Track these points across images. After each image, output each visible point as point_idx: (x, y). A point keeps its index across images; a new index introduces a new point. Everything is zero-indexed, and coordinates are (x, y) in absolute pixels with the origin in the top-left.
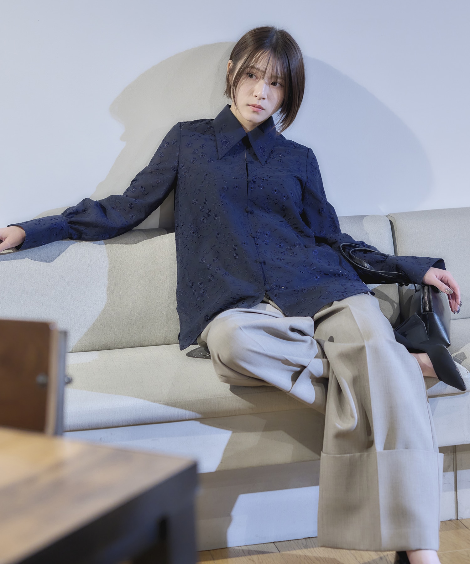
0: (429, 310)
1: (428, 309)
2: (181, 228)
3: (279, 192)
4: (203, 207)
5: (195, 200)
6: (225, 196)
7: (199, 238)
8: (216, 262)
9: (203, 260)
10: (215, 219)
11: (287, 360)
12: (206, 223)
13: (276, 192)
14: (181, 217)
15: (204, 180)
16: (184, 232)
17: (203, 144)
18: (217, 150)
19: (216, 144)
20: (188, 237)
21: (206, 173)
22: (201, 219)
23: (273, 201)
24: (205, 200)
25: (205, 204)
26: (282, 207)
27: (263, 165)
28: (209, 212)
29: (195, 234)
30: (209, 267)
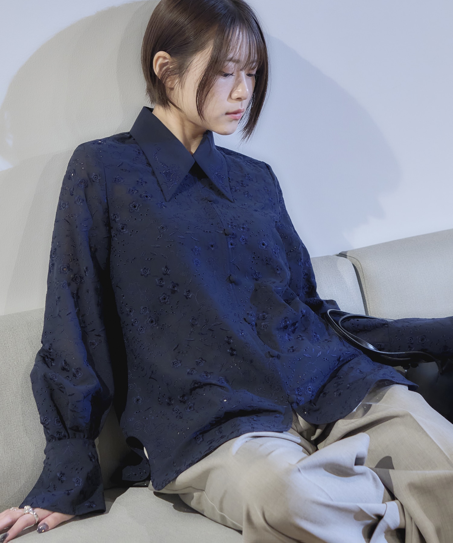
2: (128, 315)
3: (267, 246)
4: (161, 279)
5: (145, 268)
6: (199, 261)
7: (162, 329)
8: (201, 365)
9: (176, 363)
10: (188, 297)
11: (361, 511)
12: (169, 304)
13: (264, 247)
14: (124, 298)
15: (160, 236)
16: (135, 322)
17: (141, 179)
18: (161, 188)
19: (156, 178)
20: (143, 329)
21: (161, 225)
22: (161, 298)
23: (263, 260)
24: (166, 269)
25: (165, 275)
26: (277, 268)
27: (232, 202)
28: (174, 287)
29: (155, 324)
30: (191, 372)
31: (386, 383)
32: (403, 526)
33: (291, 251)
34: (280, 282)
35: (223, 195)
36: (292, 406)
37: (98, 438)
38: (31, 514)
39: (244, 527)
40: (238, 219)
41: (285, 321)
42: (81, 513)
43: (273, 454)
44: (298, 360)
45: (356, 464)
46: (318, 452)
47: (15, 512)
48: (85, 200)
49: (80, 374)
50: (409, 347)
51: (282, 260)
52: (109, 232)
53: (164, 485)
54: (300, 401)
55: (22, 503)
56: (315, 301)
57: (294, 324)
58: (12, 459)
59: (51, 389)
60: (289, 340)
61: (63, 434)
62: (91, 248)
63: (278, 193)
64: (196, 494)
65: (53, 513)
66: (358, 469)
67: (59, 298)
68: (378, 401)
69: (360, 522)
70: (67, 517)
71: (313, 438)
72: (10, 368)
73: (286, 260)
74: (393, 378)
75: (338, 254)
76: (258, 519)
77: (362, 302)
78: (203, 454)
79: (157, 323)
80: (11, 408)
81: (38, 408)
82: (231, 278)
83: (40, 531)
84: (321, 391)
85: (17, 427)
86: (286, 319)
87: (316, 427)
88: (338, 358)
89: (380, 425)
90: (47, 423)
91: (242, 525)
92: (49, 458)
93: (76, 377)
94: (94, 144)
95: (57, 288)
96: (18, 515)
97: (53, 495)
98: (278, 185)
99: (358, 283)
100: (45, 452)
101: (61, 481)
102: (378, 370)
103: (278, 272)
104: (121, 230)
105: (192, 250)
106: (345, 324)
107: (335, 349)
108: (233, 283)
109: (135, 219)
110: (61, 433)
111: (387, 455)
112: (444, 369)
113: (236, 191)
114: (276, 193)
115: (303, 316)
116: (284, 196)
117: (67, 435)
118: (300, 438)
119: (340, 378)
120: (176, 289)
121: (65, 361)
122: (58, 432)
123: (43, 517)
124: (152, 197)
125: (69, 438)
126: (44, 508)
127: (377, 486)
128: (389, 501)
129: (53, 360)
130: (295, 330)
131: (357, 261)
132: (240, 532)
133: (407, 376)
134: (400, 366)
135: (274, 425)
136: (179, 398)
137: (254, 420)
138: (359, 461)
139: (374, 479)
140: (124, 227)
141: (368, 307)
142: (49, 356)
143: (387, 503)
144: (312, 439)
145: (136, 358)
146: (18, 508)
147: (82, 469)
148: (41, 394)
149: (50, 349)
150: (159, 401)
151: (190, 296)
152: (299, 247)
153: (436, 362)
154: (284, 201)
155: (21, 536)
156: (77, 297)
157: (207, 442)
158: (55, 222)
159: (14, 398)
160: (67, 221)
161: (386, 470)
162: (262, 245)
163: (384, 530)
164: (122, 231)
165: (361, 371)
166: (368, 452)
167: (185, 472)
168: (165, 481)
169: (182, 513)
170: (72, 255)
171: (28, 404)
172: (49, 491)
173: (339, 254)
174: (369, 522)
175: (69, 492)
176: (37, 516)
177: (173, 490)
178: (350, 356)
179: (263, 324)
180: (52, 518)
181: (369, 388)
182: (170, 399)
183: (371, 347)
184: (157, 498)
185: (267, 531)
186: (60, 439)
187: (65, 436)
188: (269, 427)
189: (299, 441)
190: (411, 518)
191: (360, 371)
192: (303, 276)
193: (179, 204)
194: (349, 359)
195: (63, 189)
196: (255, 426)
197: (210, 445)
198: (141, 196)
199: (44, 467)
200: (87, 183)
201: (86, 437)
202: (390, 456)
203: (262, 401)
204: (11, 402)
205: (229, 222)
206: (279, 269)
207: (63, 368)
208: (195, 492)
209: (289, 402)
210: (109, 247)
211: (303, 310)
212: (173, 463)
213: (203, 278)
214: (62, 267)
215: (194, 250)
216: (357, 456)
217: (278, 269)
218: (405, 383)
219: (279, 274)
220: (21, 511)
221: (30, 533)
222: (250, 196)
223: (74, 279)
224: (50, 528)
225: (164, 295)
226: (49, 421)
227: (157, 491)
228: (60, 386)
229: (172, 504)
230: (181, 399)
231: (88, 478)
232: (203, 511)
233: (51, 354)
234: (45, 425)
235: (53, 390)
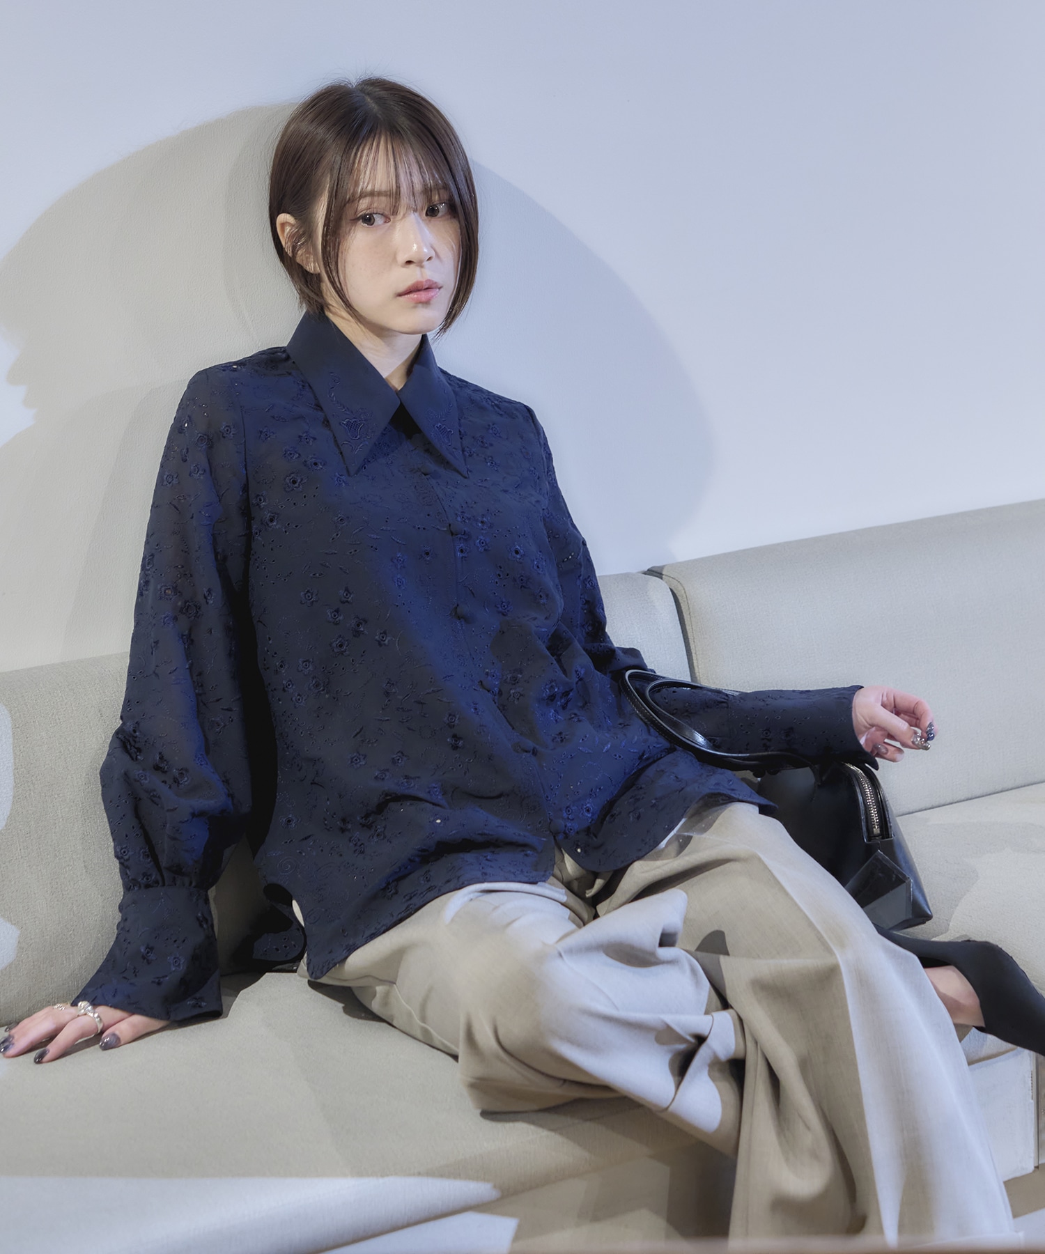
0: (879, 832)
1: (876, 830)
2: (276, 672)
3: (524, 555)
4: (337, 611)
5: (308, 592)
6: (403, 580)
7: (334, 698)
8: (400, 765)
9: (356, 760)
10: (382, 642)
11: (669, 1029)
12: (349, 655)
13: (518, 556)
14: (271, 642)
15: (337, 535)
16: (289, 685)
17: (306, 432)
18: (339, 449)
19: (332, 431)
20: (302, 698)
21: (339, 515)
22: (334, 645)
23: (515, 580)
24: (346, 592)
25: (343, 602)
26: (541, 593)
27: (466, 478)
28: (358, 625)
29: (323, 690)
30: (382, 776)
31: (719, 800)
32: (740, 1055)
33: (563, 561)
34: (546, 618)
35: (448, 462)
36: (555, 839)
37: (214, 887)
38: (90, 1016)
39: (461, 1050)
40: (475, 506)
41: (552, 687)
42: (180, 1017)
43: (516, 925)
44: (570, 757)
45: (662, 944)
46: (597, 921)
47: (63, 1011)
48: (208, 470)
49: (186, 779)
50: (764, 745)
51: (549, 579)
52: (249, 527)
53: (325, 969)
54: (571, 829)
55: (78, 997)
56: (600, 648)
57: (566, 694)
58: (59, 918)
59: (136, 798)
60: (556, 721)
61: (153, 878)
62: (216, 554)
63: (545, 459)
64: (380, 989)
65: (130, 1016)
66: (664, 953)
67: (156, 642)
68: (705, 830)
69: (665, 1048)
70: (157, 1024)
71: (590, 893)
72: (60, 758)
73: (557, 579)
74: (734, 792)
75: (646, 570)
76: (485, 1038)
77: (685, 657)
78: (395, 919)
79: (326, 689)
80: (59, 827)
81: (111, 831)
82: (458, 610)
83: (107, 1047)
84: (608, 810)
85: (70, 861)
86: (553, 684)
87: (596, 875)
88: (641, 754)
89: (707, 873)
90: (126, 857)
91: (457, 1046)
92: (126, 920)
93: (178, 783)
94: (224, 370)
95: (155, 625)
96: (67, 1017)
97: (131, 984)
98: (544, 444)
99: (679, 622)
100: (121, 908)
101: (148, 960)
102: (708, 776)
103: (542, 602)
104: (269, 523)
105: (392, 560)
106: (657, 696)
107: (636, 739)
108: (462, 619)
109: (295, 504)
110: (150, 875)
111: (716, 928)
112: (824, 778)
113: (470, 456)
114: (543, 458)
115: (581, 679)
116: (556, 464)
117: (159, 878)
118: (566, 894)
119: (641, 788)
120: (362, 629)
121: (160, 753)
122: (145, 875)
123: (112, 1022)
124: (324, 464)
125: (164, 885)
126: (115, 1006)
127: (697, 983)
128: (717, 1010)
129: (139, 750)
130: (566, 703)
131: (679, 585)
132: (455, 1057)
133: (760, 790)
134: (748, 771)
135: (522, 870)
136: (358, 819)
137: (487, 860)
138: (667, 940)
139: (693, 971)
140: (274, 517)
141: (695, 664)
142: (133, 743)
143: (715, 1014)
144: (587, 896)
145: (288, 748)
146: (69, 1005)
147: (184, 940)
148: (118, 806)
149: (135, 731)
150: (325, 824)
151: (386, 642)
152: (578, 555)
153: (811, 768)
154: (554, 472)
155: (70, 1054)
156: (189, 641)
157: (404, 897)
158: (152, 506)
159: (67, 809)
160: (175, 507)
161: (714, 956)
162: (514, 554)
163: (708, 1061)
164: (271, 524)
165: (679, 777)
166: (685, 922)
167: (362, 948)
168: (327, 963)
169: (356, 1019)
170: (183, 567)
171: (90, 822)
172: (125, 978)
173: (648, 570)
174: (682, 1047)
175: (162, 980)
176: (101, 1019)
177: (340, 980)
178: (662, 751)
179: (512, 691)
180: (128, 1024)
181: (688, 807)
182: (344, 820)
183: (700, 739)
184: (313, 992)
185: (502, 1060)
186: (147, 886)
187: (157, 882)
188: (514, 873)
189: (564, 899)
190: (756, 1043)
191: (677, 777)
192: (581, 605)
193: (370, 478)
194: (659, 756)
195: (168, 449)
196: (489, 871)
197: (409, 902)
198: (305, 463)
199: (118, 935)
200: (210, 441)
201: (194, 884)
202: (722, 929)
203: (503, 827)
204: (60, 816)
205: (457, 510)
206: (544, 596)
207: (157, 765)
208: (379, 985)
209: (551, 832)
210: (247, 553)
211: (579, 669)
212: (343, 931)
213: (409, 609)
214: (163, 589)
215: (395, 561)
216: (663, 930)
217: (541, 596)
218: (754, 801)
219: (544, 604)
220: (73, 1010)
221: (88, 1050)
222: (496, 464)
223: (185, 609)
224: (122, 1043)
225: (341, 639)
226: (130, 853)
227: (313, 980)
228: (152, 794)
229: (341, 1005)
230: (363, 821)
231: (195, 958)
232: (392, 1017)
233: (137, 739)
234: (122, 861)
235: (140, 799)
